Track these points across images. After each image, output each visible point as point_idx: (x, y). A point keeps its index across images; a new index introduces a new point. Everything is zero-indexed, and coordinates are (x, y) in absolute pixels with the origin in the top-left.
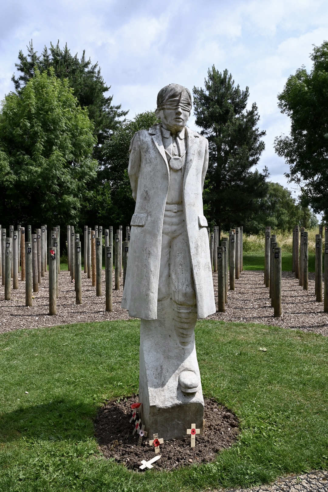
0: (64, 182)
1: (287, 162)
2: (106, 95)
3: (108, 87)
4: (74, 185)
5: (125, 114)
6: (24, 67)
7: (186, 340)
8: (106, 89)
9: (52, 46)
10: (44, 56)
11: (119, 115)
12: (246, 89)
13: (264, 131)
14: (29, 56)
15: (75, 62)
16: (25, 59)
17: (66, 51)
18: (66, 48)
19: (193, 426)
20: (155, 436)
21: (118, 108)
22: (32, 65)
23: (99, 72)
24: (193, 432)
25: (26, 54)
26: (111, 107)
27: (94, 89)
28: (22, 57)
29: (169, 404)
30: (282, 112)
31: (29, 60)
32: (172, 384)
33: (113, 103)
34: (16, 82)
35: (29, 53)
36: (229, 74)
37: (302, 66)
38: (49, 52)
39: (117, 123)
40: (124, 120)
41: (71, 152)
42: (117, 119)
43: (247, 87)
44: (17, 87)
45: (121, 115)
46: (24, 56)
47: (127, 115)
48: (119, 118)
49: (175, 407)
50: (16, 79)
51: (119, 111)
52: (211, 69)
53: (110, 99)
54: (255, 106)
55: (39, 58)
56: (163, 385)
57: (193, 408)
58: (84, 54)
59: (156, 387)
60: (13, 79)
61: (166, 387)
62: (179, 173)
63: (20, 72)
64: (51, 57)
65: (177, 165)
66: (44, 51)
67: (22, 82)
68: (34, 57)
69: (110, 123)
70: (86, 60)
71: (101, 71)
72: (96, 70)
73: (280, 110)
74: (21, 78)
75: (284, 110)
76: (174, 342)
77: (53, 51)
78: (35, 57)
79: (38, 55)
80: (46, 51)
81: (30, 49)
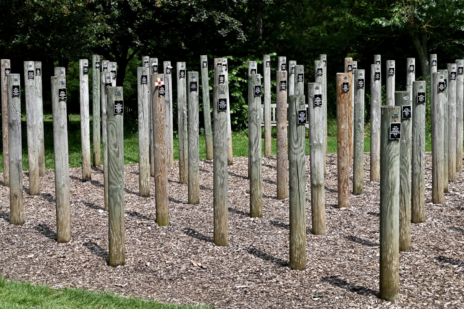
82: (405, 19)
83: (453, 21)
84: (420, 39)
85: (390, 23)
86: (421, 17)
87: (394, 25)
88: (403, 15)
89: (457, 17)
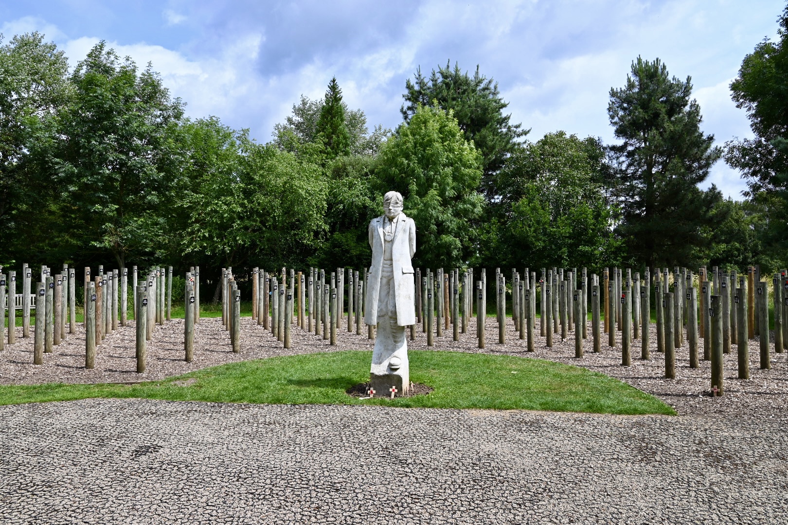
0: (443, 222)
1: (743, 176)
2: (504, 113)
3: (506, 103)
4: (453, 224)
5: (525, 133)
6: (411, 96)
7: (397, 340)
8: (504, 106)
9: (440, 69)
10: (432, 81)
11: (519, 136)
12: (687, 80)
13: (711, 135)
14: (417, 83)
15: (466, 82)
16: (413, 87)
17: (457, 70)
18: (456, 67)
19: (394, 387)
20: (372, 389)
21: (517, 127)
22: (420, 93)
23: (495, 88)
24: (393, 390)
25: (413, 82)
26: (509, 126)
27: (487, 109)
28: (409, 86)
29: (381, 374)
30: (738, 106)
31: (417, 88)
32: (385, 364)
33: (511, 123)
34: (405, 113)
35: (416, 80)
36: (661, 64)
37: (765, 39)
38: (438, 75)
39: (514, 144)
40: (524, 141)
41: (453, 188)
42: (516, 140)
43: (688, 77)
44: (406, 118)
45: (522, 135)
46: (412, 84)
47: (528, 135)
48: (519, 138)
49: (385, 376)
50: (405, 109)
51: (519, 130)
52: (636, 62)
53: (507, 118)
54: (695, 104)
55: (427, 84)
56: (380, 363)
57: (396, 378)
58: (478, 69)
59: (376, 364)
60: (402, 110)
61: (382, 365)
62: (391, 243)
63: (408, 102)
64: (440, 80)
65: (388, 238)
66: (432, 75)
67: (410, 112)
68: (421, 83)
69: (505, 146)
70: (480, 77)
71: (498, 86)
72: (492, 86)
73: (736, 104)
74: (409, 108)
75: (741, 104)
76: (391, 341)
77: (442, 74)
78: (424, 83)
79: (426, 81)
80: (434, 75)
81: (417, 76)
82: (112, 244)
83: (140, 246)
84: (120, 256)
85: (102, 245)
86: (122, 243)
87: (105, 247)
88: (111, 241)
89: (143, 244)
